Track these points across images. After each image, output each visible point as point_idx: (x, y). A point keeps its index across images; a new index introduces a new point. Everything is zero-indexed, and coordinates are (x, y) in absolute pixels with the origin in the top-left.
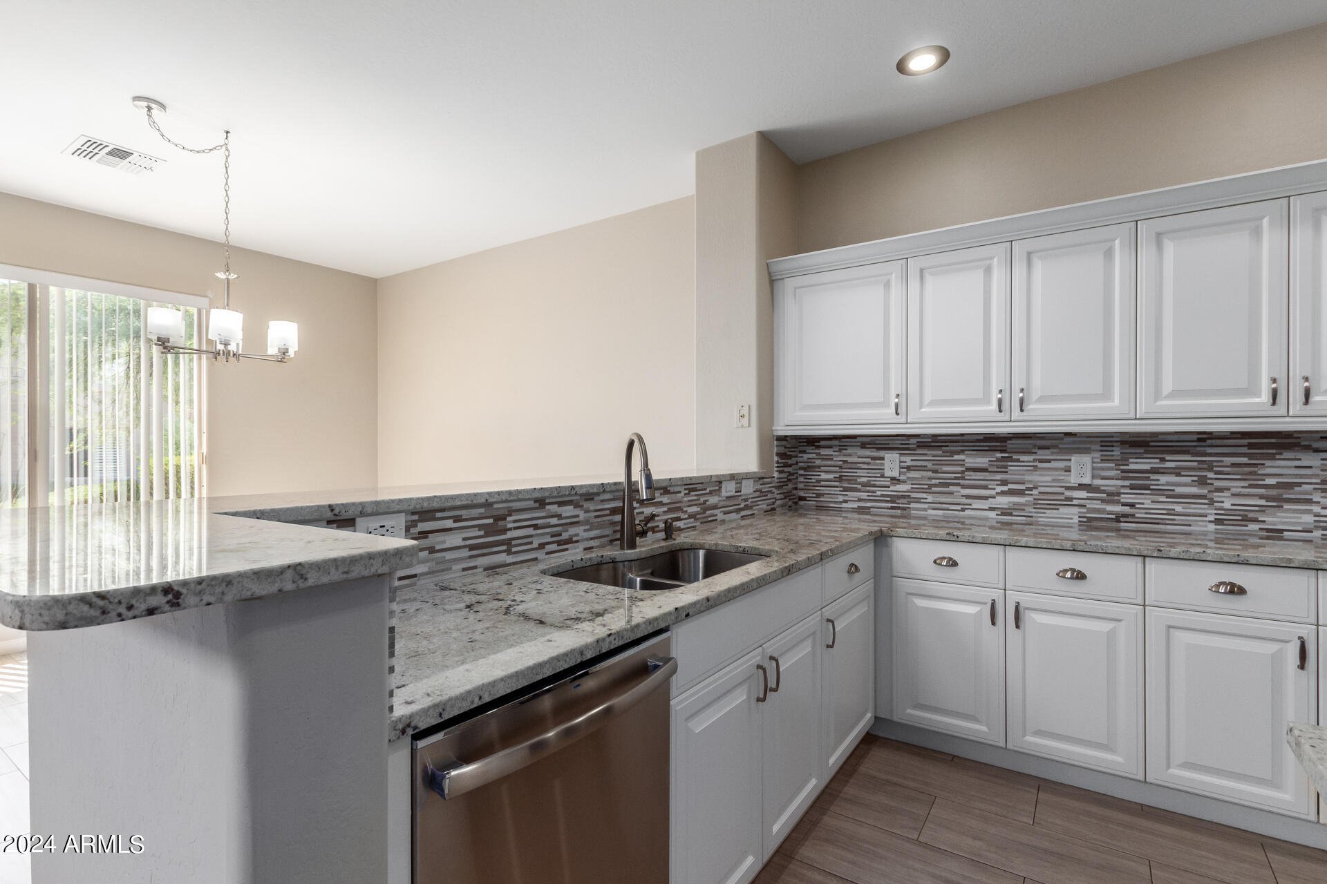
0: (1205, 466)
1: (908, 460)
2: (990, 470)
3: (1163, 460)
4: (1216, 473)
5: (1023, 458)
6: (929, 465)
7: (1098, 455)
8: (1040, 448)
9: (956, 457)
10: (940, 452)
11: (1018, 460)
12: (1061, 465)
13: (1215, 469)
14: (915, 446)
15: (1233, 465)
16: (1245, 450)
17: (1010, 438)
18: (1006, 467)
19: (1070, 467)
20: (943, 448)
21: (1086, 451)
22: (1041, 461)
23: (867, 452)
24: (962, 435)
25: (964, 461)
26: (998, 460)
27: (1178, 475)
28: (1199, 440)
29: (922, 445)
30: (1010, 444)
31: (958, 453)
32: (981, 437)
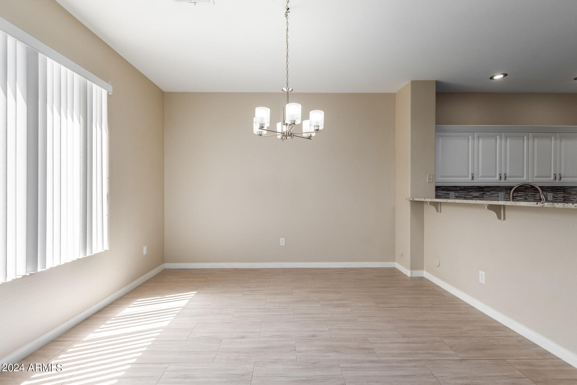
0: (526, 195)
1: (457, 194)
2: (479, 197)
3: (518, 193)
4: (528, 197)
5: (488, 193)
6: (463, 195)
7: (505, 192)
8: (492, 190)
9: (470, 193)
10: (466, 192)
11: (486, 194)
12: (496, 195)
13: (528, 196)
14: (459, 190)
15: (532, 195)
16: (533, 191)
17: (484, 188)
18: (483, 196)
19: (499, 196)
20: (467, 191)
21: (502, 191)
22: (492, 194)
23: (444, 192)
24: (472, 186)
25: (472, 194)
26: (481, 194)
27: (521, 197)
28: (525, 188)
29: (460, 190)
30: (484, 189)
31: (471, 192)
32: (477, 187)
